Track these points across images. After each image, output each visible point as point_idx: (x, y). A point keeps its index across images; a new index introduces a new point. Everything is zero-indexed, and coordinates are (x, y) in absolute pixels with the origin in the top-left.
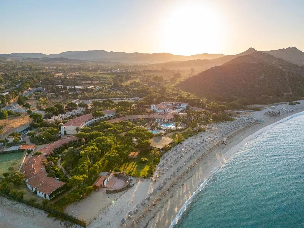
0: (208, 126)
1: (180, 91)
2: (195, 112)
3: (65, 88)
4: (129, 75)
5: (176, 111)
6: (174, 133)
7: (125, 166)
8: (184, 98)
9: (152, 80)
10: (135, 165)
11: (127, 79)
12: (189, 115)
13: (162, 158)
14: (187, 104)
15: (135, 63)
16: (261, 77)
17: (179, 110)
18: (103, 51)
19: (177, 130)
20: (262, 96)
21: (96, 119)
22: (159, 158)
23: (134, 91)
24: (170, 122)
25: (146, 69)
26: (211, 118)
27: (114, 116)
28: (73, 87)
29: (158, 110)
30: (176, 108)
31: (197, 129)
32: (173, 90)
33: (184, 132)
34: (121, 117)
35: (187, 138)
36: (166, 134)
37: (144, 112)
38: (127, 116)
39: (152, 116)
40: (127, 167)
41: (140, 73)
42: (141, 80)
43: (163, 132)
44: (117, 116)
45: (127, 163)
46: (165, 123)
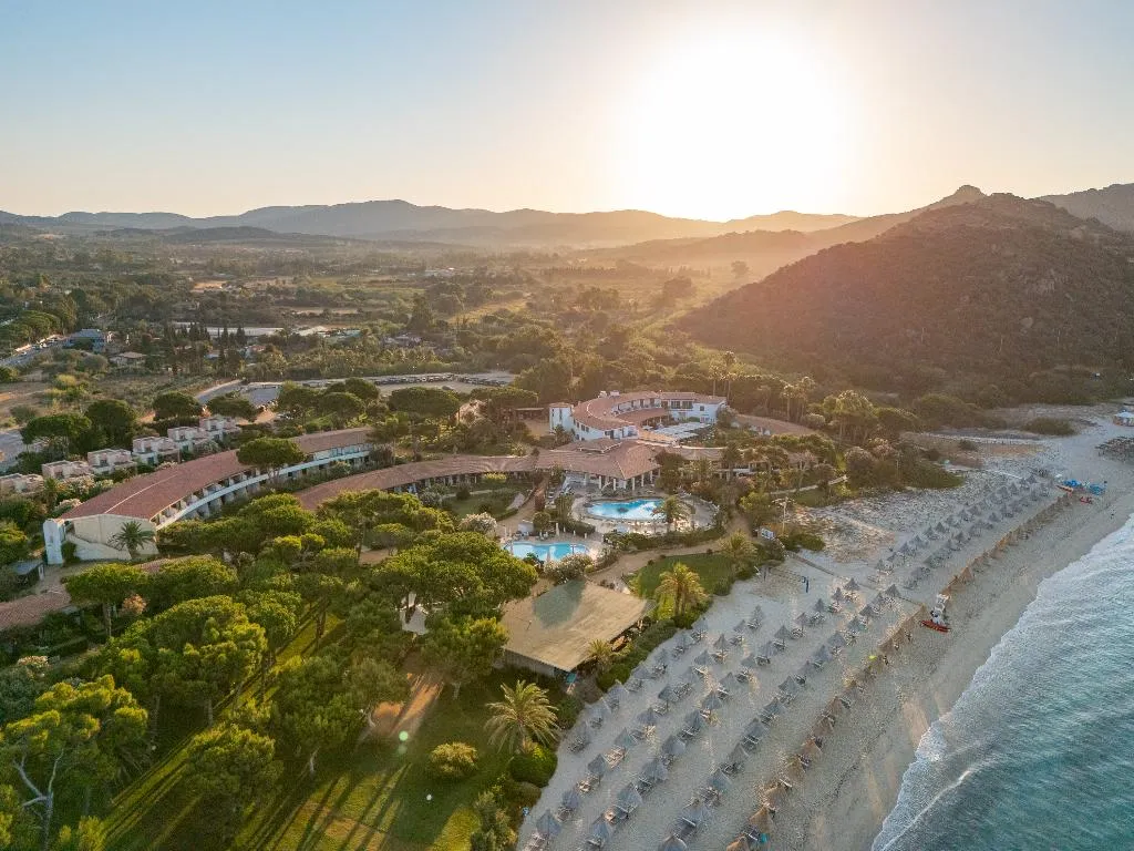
0: (830, 516)
1: (688, 345)
2: (764, 441)
3: (196, 335)
4: (484, 286)
5: (667, 438)
6: (653, 555)
7: (323, 802)
8: (705, 373)
9: (577, 302)
10: (391, 800)
11: (475, 301)
12: (730, 458)
13: (573, 737)
14: (723, 402)
15: (518, 245)
16: (1045, 287)
17: (683, 431)
18: (398, 204)
19: (672, 540)
20: (1059, 367)
21: (265, 477)
22: (550, 745)
23: (492, 345)
24: (635, 494)
25: (558, 265)
26: (843, 474)
27: (366, 458)
28: (232, 331)
29: (583, 428)
30: (668, 421)
31: (775, 532)
32: (659, 342)
33: (710, 552)
34: (399, 462)
35: (723, 591)
36: (608, 562)
37: (516, 439)
38: (429, 459)
39: (550, 459)
40: (329, 821)
41: (530, 281)
42: (530, 305)
43: (594, 553)
44: (379, 460)
45: (343, 783)
46: (610, 496)
